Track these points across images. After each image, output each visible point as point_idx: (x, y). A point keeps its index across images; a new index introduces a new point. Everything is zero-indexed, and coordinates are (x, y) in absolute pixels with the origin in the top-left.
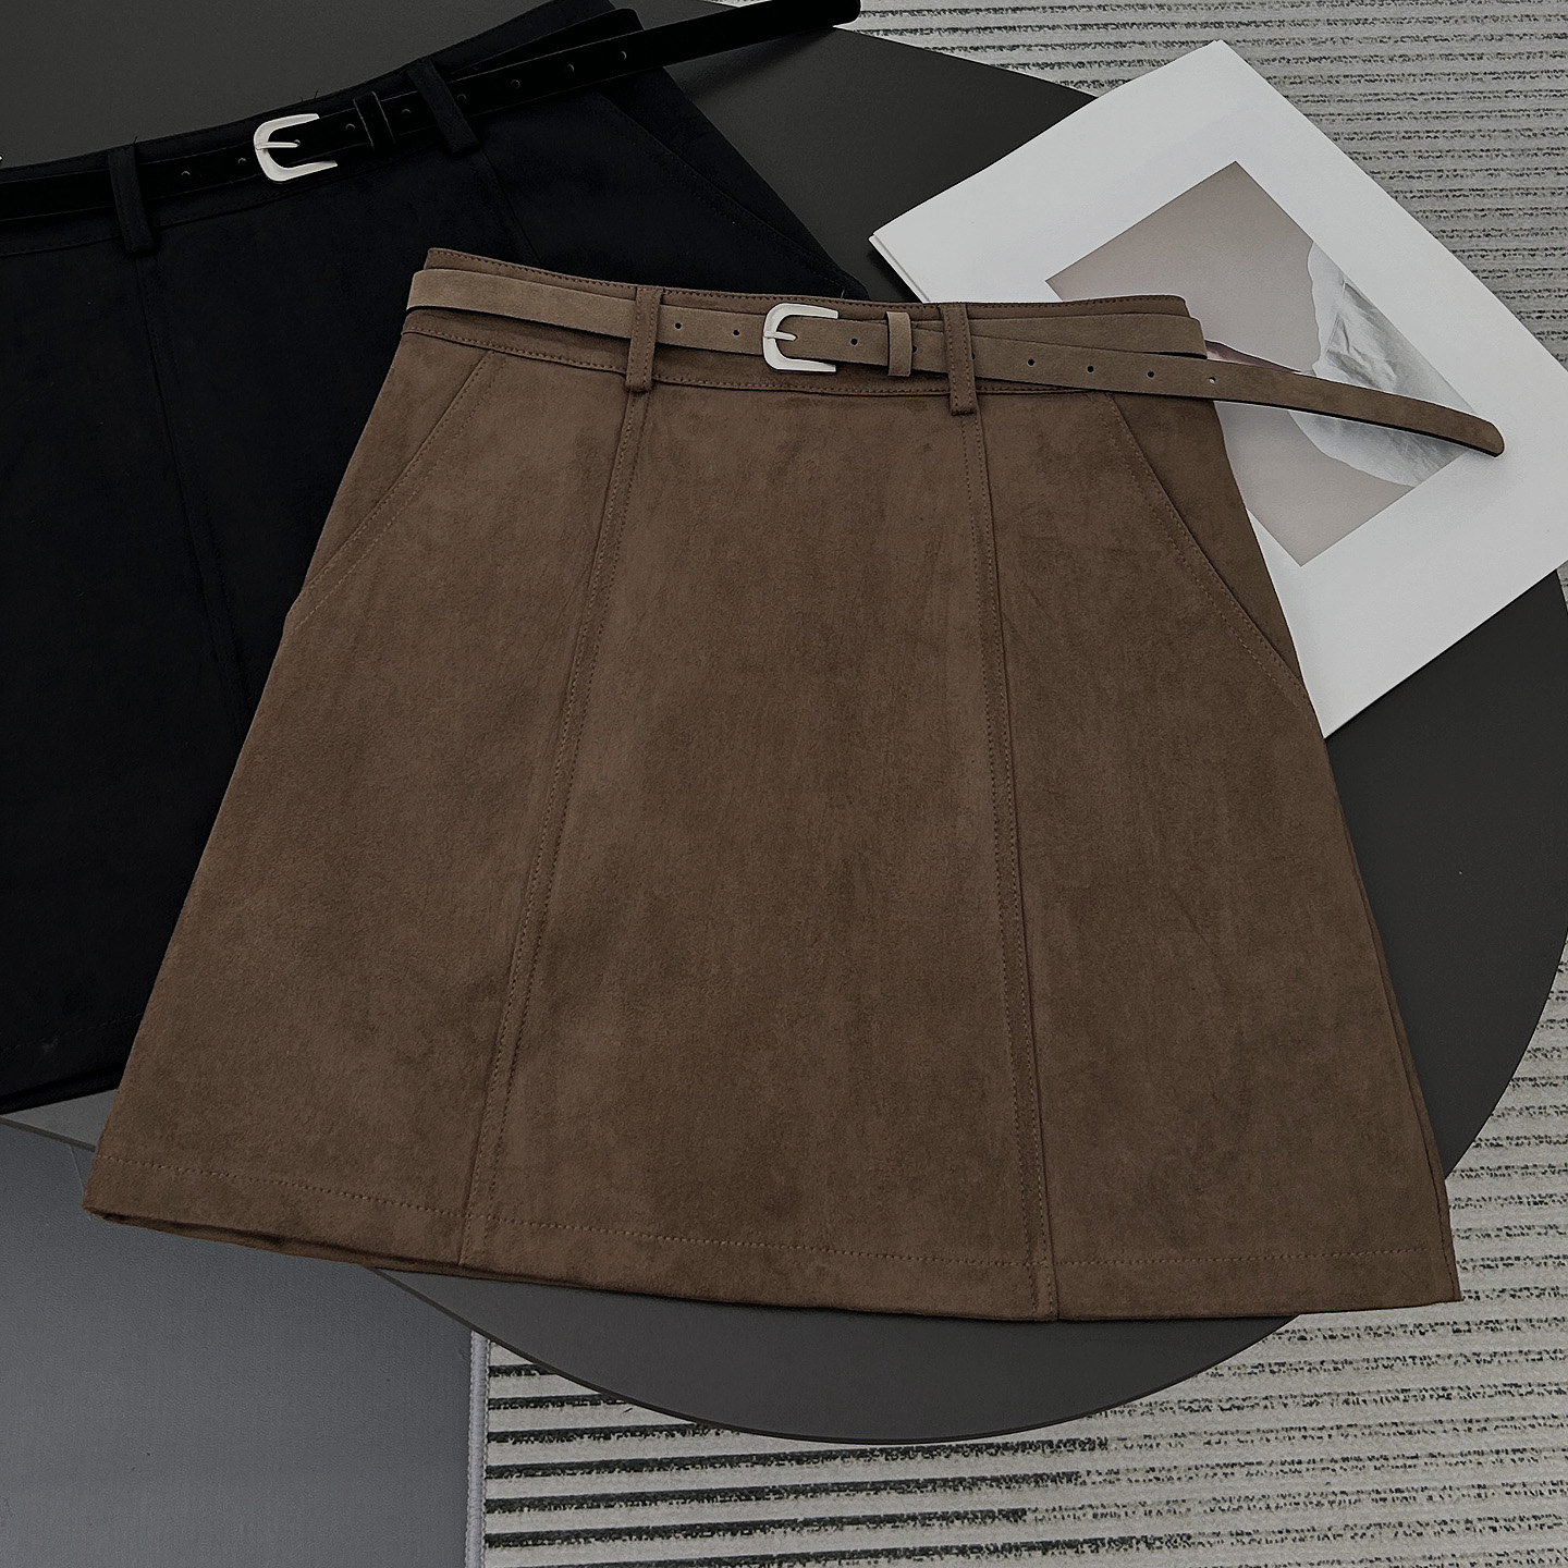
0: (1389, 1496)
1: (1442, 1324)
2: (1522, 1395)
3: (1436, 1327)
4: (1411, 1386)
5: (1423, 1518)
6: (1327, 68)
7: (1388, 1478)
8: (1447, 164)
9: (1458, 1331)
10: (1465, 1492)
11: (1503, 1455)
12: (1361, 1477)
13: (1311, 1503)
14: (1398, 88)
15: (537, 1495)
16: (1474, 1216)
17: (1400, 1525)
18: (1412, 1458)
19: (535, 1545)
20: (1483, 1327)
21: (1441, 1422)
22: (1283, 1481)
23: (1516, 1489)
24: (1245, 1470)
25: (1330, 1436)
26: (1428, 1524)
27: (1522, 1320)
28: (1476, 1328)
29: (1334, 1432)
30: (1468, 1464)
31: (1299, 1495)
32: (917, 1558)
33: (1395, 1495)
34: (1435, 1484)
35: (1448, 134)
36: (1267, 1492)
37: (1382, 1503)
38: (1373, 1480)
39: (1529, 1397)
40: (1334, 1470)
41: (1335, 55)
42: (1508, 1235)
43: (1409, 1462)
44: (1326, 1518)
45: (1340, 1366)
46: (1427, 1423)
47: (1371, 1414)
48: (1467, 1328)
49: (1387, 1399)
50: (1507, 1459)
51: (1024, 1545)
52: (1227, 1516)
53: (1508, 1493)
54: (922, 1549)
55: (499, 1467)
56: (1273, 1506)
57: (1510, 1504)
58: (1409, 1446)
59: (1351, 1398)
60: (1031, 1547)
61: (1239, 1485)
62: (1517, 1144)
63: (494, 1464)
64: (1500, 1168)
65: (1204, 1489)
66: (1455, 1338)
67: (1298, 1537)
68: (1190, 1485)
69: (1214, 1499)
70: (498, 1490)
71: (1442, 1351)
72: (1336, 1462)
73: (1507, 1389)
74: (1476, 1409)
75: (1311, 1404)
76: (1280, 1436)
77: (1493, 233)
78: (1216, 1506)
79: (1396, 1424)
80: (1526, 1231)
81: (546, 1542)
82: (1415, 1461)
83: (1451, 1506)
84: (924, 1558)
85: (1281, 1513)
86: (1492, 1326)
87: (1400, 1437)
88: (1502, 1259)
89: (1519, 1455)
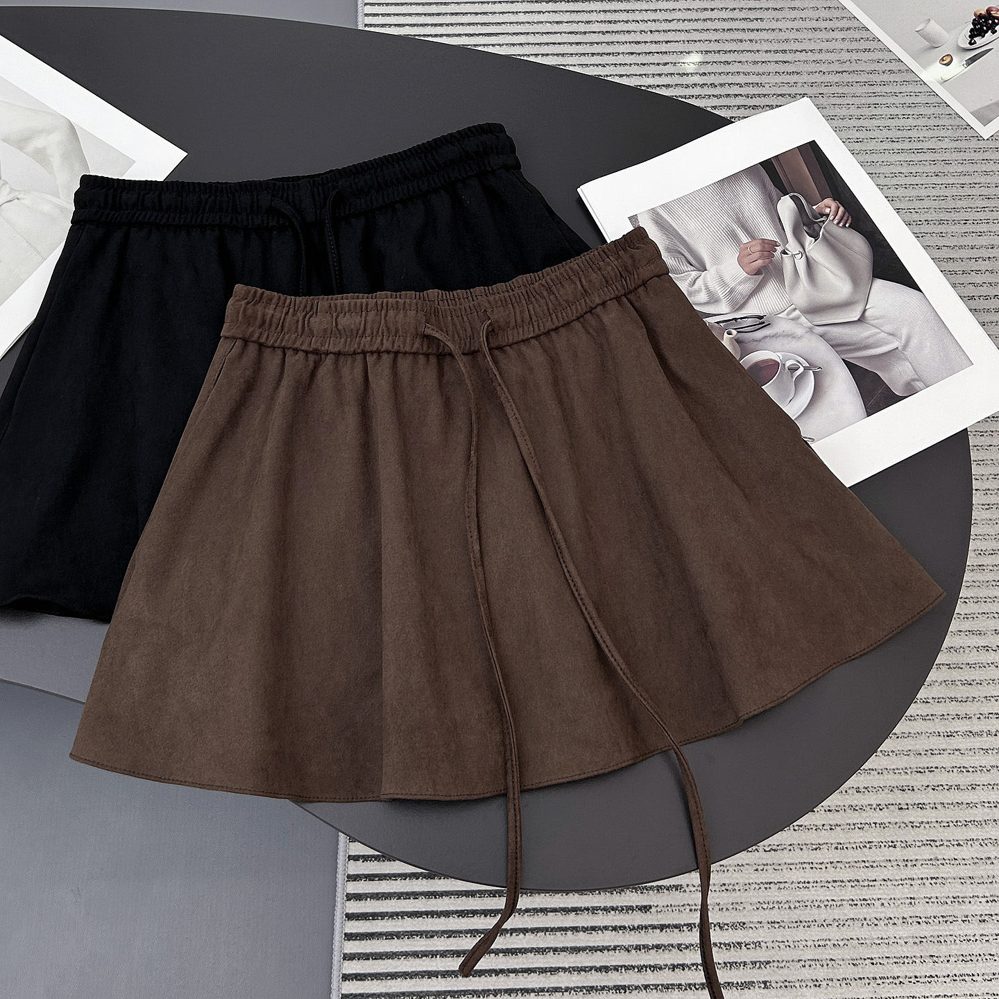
0: (859, 903)
1: (893, 804)
2: (937, 846)
3: (889, 806)
4: (874, 840)
5: (878, 916)
6: (846, 78)
7: (858, 892)
8: (913, 134)
9: (902, 809)
10: (903, 901)
11: (925, 881)
12: (843, 892)
13: (814, 906)
14: (888, 89)
15: (376, 891)
16: (913, 743)
17: (865, 919)
18: (873, 881)
19: (373, 919)
20: (915, 807)
21: (890, 860)
22: (799, 893)
23: (932, 900)
24: (777, 886)
25: (826, 868)
26: (881, 919)
27: (938, 803)
28: (911, 807)
29: (828, 866)
30: (905, 885)
31: (808, 901)
32: (589, 932)
33: (863, 902)
34: (885, 896)
35: (916, 117)
36: (790, 898)
37: (854, 906)
38: (849, 893)
39: (942, 847)
40: (828, 887)
41: (851, 69)
42: (931, 754)
43: (871, 883)
44: (822, 914)
45: (833, 828)
46: (883, 861)
47: (852, 856)
48: (906, 807)
49: (860, 847)
50: (927, 883)
51: (650, 926)
52: (767, 911)
53: (927, 902)
54: (592, 927)
55: (354, 875)
56: (792, 907)
57: (929, 909)
58: (872, 874)
59: (840, 846)
60: (654, 927)
61: (774, 894)
62: (938, 702)
63: (351, 873)
64: (928, 715)
65: (754, 896)
66: (900, 812)
67: (806, 925)
68: (745, 894)
69: (759, 902)
70: (353, 888)
71: (893, 820)
72: (829, 882)
73: (928, 843)
74: (911, 854)
75: (816, 849)
76: (798, 867)
77: (939, 174)
78: (760, 906)
79: (864, 862)
80: (942, 752)
81: (380, 918)
82: (875, 883)
83: (895, 909)
84: (593, 932)
85: (796, 911)
86: (921, 806)
87: (866, 869)
88: (928, 768)
89: (934, 880)
